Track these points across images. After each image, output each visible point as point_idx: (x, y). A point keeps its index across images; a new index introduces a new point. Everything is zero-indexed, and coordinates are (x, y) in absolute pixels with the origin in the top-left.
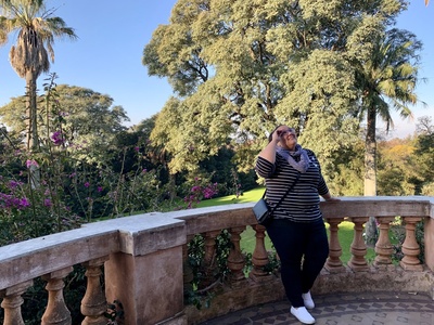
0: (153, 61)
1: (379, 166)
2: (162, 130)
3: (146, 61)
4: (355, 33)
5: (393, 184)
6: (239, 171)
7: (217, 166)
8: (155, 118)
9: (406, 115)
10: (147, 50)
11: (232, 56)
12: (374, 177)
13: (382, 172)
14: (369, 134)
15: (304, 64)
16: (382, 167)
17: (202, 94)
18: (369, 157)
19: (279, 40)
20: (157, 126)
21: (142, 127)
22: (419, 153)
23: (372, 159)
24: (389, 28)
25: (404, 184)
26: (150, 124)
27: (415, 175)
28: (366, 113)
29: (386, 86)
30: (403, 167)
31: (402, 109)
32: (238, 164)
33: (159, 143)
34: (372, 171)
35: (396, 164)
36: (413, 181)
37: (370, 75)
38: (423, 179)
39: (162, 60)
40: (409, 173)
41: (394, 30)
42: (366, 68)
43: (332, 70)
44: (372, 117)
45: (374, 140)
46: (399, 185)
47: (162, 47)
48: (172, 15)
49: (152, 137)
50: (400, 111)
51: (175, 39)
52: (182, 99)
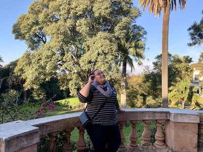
0: (18, 32)
1: (127, 88)
2: (21, 67)
3: (14, 32)
4: (118, 25)
5: (133, 96)
6: (61, 89)
7: (49, 86)
8: (17, 61)
9: (140, 64)
10: (15, 26)
11: (59, 32)
12: (125, 93)
13: (128, 91)
14: (123, 73)
15: (94, 38)
16: (128, 88)
17: (43, 50)
18: (123, 84)
19: (82, 26)
20: (18, 65)
21: (10, 65)
22: (145, 82)
23: (125, 85)
24: (133, 24)
25: (138, 96)
26: (14, 64)
27: (143, 92)
28: (122, 63)
29: (131, 50)
30: (138, 88)
31: (138, 61)
32: (60, 85)
33: (19, 74)
34: (124, 90)
35: (134, 87)
36: (142, 95)
37: (124, 45)
38: (147, 94)
39: (23, 32)
40: (141, 91)
41: (135, 25)
42: (123, 42)
43: (108, 42)
44: (125, 65)
45: (125, 76)
46: (136, 97)
47: (22, 25)
48: (29, 9)
49: (15, 71)
50: (137, 63)
51: (30, 21)
52: (32, 52)
